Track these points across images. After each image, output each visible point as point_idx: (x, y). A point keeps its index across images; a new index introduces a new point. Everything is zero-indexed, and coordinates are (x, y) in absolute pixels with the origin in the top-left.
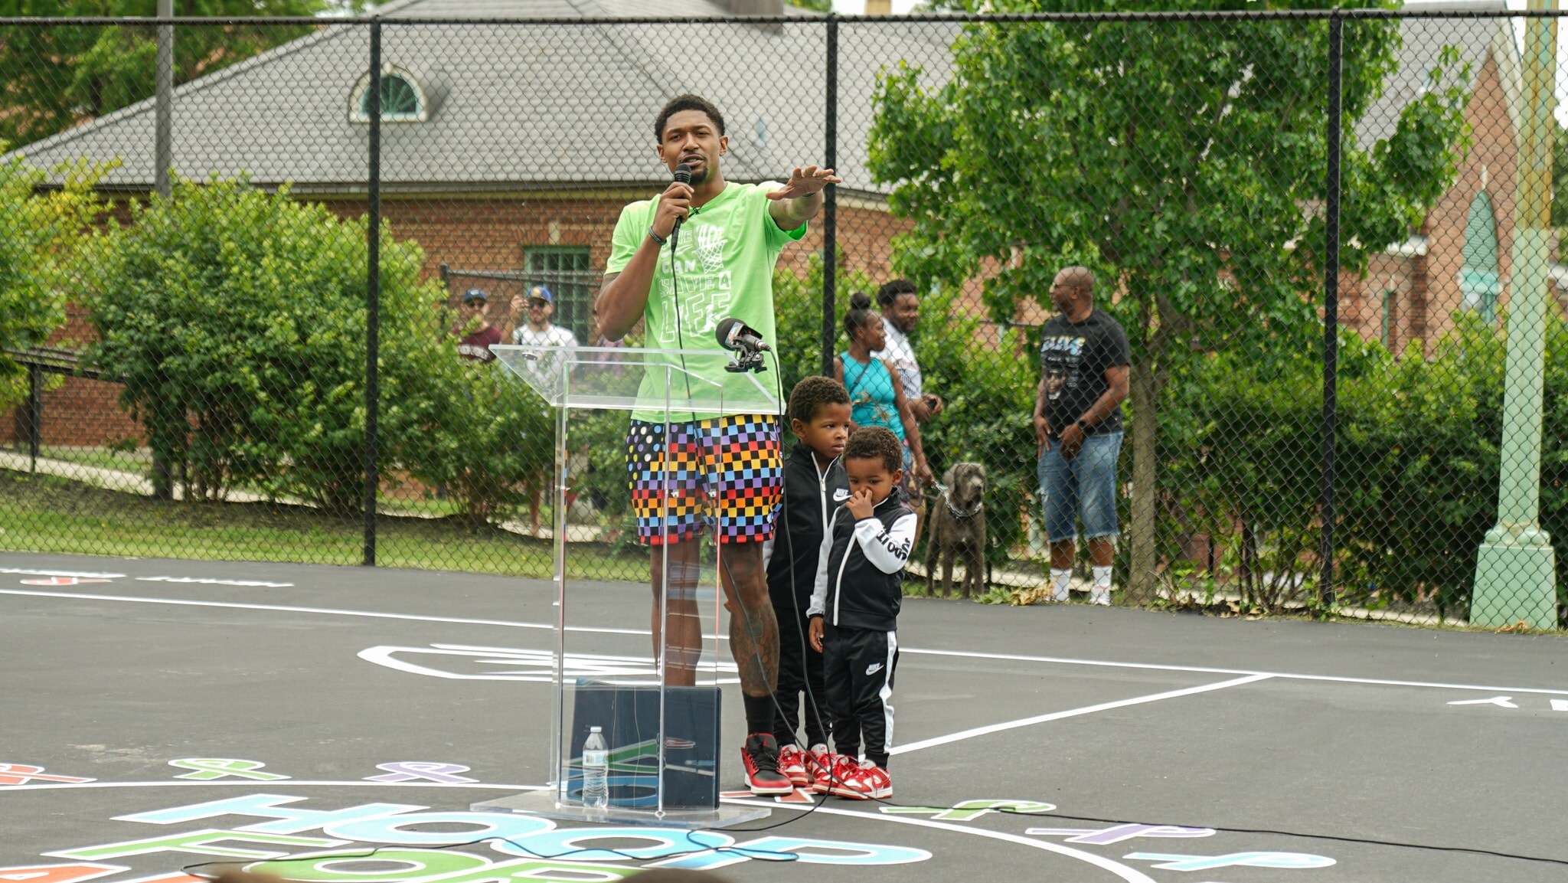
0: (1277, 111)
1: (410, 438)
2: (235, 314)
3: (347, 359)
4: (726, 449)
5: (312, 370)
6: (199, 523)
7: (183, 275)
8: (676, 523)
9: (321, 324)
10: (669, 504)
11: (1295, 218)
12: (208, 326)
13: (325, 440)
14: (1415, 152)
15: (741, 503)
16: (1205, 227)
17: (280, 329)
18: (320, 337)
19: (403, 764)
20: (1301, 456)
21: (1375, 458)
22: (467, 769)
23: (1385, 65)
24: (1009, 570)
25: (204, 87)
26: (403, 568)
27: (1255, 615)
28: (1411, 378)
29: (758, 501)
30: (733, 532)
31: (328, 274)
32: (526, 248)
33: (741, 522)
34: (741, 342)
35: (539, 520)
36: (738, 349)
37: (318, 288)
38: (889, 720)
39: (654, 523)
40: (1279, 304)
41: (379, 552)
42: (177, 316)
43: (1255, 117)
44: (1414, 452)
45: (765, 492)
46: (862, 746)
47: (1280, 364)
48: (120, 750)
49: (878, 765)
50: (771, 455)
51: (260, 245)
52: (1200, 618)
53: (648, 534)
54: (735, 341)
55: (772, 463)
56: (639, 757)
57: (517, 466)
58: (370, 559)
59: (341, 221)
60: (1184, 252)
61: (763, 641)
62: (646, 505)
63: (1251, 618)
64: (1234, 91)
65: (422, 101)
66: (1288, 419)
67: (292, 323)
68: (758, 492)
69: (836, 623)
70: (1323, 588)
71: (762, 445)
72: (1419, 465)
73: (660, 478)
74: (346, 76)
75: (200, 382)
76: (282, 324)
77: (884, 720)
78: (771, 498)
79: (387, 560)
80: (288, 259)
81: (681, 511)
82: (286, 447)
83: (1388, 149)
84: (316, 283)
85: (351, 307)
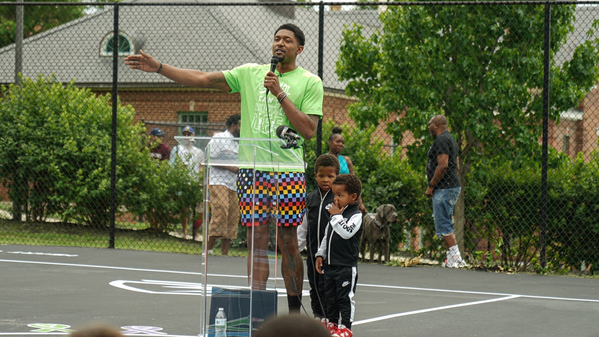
0: (520, 48)
1: (128, 194)
2: (49, 139)
3: (100, 159)
4: (280, 185)
5: (84, 163)
6: (34, 231)
7: (26, 121)
8: (258, 217)
9: (88, 142)
10: (255, 208)
11: (527, 97)
12: (38, 143)
13: (89, 196)
14: (581, 67)
15: (287, 209)
16: (488, 99)
17: (70, 145)
18: (88, 149)
19: (133, 327)
20: (528, 204)
21: (561, 206)
22: (162, 329)
23: (567, 28)
24: (397, 255)
25: (34, 40)
26: (127, 250)
27: (511, 272)
28: (579, 169)
29: (294, 208)
30: (283, 221)
31: (91, 120)
32: (179, 113)
33: (287, 217)
34: (287, 135)
35: (186, 231)
36: (286, 138)
37: (87, 126)
38: (353, 307)
39: (248, 217)
40: (521, 134)
41: (116, 242)
42: (24, 139)
43: (510, 50)
44: (579, 203)
45: (298, 204)
46: (341, 319)
47: (521, 161)
48: (5, 320)
49: (347, 327)
50: (301, 187)
51: (61, 107)
52: (486, 273)
53: (245, 221)
54: (285, 135)
55: (301, 191)
56: (240, 324)
57: (176, 207)
58: (112, 245)
59: (97, 97)
60: (478, 111)
61: (296, 270)
62: (244, 208)
63: (509, 273)
64: (501, 39)
65: (132, 47)
66: (523, 188)
67: (75, 143)
68: (294, 204)
69: (329, 263)
70: (541, 260)
71: (296, 183)
72: (581, 209)
73: (251, 197)
74: (98, 35)
75: (34, 168)
76: (70, 143)
77: (350, 307)
78: (300, 207)
79: (119, 247)
80: (73, 113)
81: (260, 212)
82: (72, 198)
83: (569, 66)
84: (86, 124)
85: (102, 135)
